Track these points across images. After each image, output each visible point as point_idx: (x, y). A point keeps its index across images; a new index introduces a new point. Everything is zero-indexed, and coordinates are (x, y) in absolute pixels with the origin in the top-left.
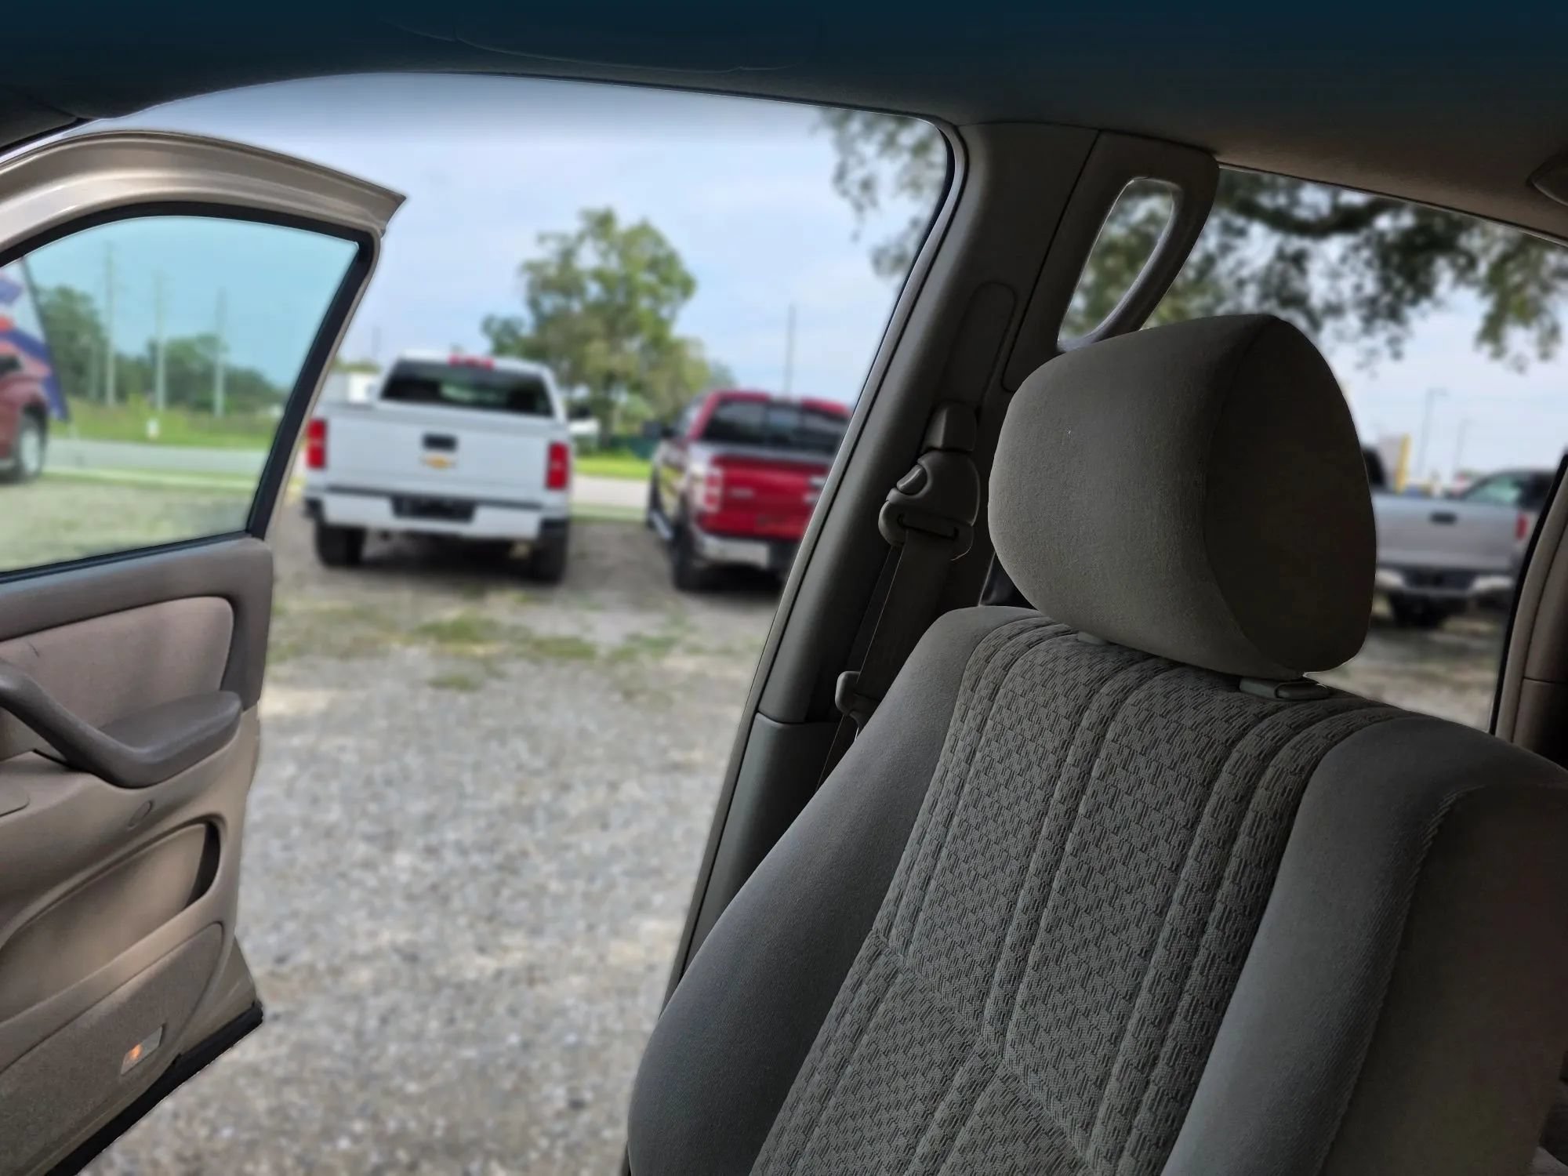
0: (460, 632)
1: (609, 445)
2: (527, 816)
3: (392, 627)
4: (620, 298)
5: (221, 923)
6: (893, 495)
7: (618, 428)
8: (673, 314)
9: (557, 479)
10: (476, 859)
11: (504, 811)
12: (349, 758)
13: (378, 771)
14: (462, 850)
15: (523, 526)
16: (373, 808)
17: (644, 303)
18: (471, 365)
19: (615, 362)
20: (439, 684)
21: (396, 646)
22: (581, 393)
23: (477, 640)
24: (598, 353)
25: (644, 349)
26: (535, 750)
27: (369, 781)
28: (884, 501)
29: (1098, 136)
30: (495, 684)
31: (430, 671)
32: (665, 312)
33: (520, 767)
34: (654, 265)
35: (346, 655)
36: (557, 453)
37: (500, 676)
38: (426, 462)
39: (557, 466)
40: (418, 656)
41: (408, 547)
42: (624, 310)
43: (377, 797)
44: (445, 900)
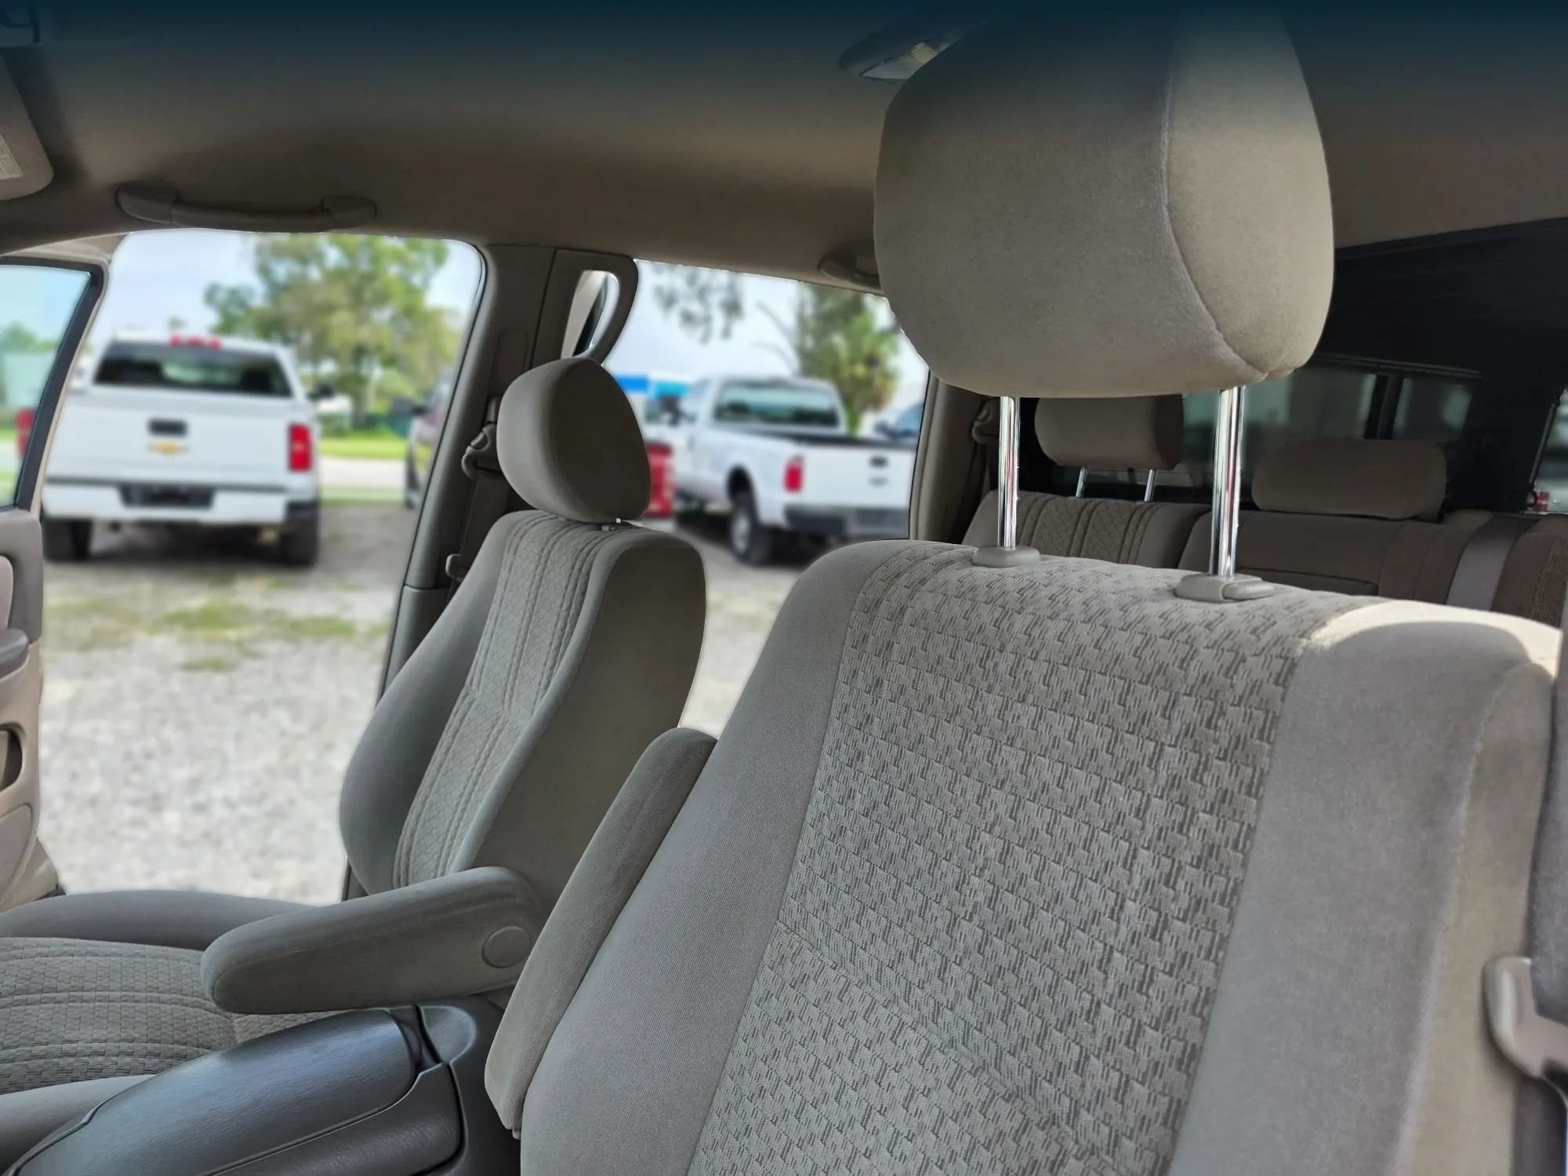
0: (208, 619)
1: (364, 424)
2: (294, 773)
3: (134, 619)
4: (364, 266)
5: (29, 805)
6: (469, 450)
7: (375, 405)
8: (426, 283)
9: (301, 460)
10: (244, 810)
11: (269, 771)
12: (105, 738)
13: (137, 748)
14: (230, 804)
15: (269, 510)
16: (136, 778)
18: (195, 345)
19: (364, 334)
20: (190, 667)
21: (140, 636)
22: (328, 368)
23: (228, 625)
24: (343, 326)
25: (394, 319)
26: (296, 718)
27: (128, 755)
28: (464, 453)
29: (555, 252)
30: (251, 665)
31: (180, 655)
32: (417, 280)
33: (283, 734)
35: (86, 647)
36: (298, 434)
37: (256, 656)
38: (152, 448)
39: (299, 447)
40: (167, 645)
41: (142, 538)
42: (370, 278)
43: (137, 769)
44: (218, 843)
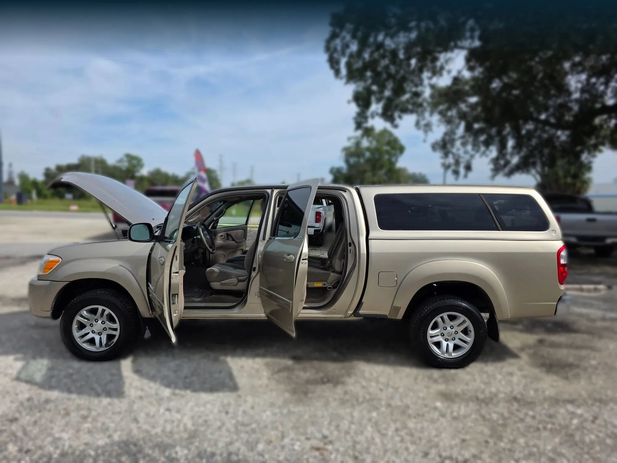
4: (377, 156)
8: (397, 160)
17: (386, 157)
25: (386, 173)
32: (393, 159)
34: (389, 143)
42: (378, 160)
